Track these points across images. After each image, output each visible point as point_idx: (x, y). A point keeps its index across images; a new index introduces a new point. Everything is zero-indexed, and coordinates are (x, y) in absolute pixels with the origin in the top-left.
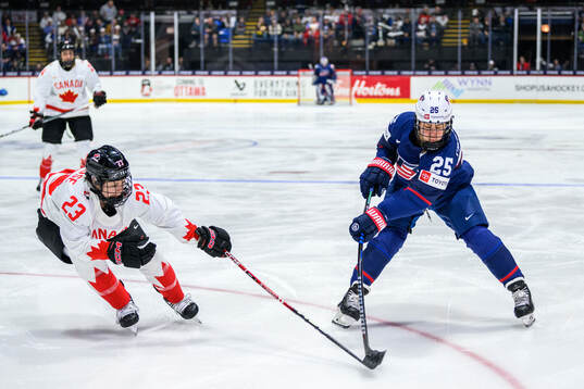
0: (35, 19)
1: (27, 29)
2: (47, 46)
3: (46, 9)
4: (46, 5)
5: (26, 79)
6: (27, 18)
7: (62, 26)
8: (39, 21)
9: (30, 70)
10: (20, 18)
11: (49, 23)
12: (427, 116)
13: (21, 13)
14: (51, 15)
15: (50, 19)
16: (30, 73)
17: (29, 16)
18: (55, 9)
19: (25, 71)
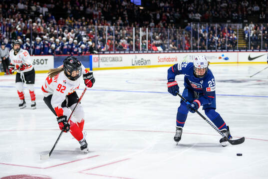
0: (241, 27)
1: (238, 31)
2: (246, 39)
3: (246, 23)
4: (246, 21)
5: (237, 53)
6: (238, 26)
7: (253, 30)
8: (243, 28)
9: (239, 49)
10: (235, 26)
11: (247, 29)
12: (199, 66)
13: (235, 25)
14: (248, 26)
15: (248, 27)
16: (238, 51)
17: (239, 26)
18: (250, 23)
19: (236, 49)
